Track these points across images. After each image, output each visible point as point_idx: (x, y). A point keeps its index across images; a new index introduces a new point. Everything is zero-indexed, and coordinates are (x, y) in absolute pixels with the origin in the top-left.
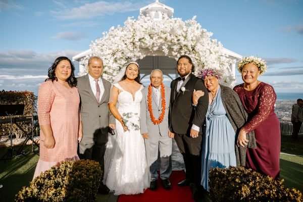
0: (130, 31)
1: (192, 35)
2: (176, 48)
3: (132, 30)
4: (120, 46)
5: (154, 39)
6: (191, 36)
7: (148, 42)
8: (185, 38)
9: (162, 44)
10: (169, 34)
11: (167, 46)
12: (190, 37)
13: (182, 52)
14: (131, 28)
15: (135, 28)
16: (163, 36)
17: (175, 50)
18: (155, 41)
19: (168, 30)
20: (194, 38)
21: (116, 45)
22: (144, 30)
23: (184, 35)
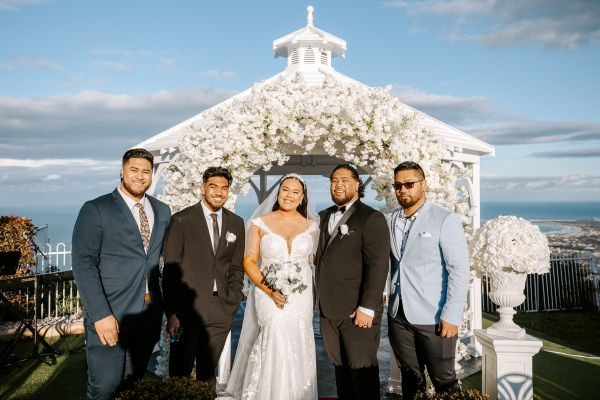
0: (259, 112)
1: (384, 121)
2: (350, 146)
3: (262, 110)
4: (239, 143)
5: (307, 128)
6: (380, 124)
7: (296, 135)
8: (370, 125)
9: (323, 139)
10: (336, 120)
11: (333, 142)
12: (378, 124)
13: (363, 152)
14: (260, 108)
15: (269, 107)
16: (326, 122)
17: (349, 150)
18: (309, 134)
19: (336, 111)
20: (388, 128)
21: (232, 141)
22: (286, 111)
23: (368, 119)
